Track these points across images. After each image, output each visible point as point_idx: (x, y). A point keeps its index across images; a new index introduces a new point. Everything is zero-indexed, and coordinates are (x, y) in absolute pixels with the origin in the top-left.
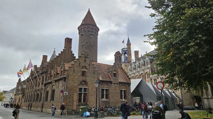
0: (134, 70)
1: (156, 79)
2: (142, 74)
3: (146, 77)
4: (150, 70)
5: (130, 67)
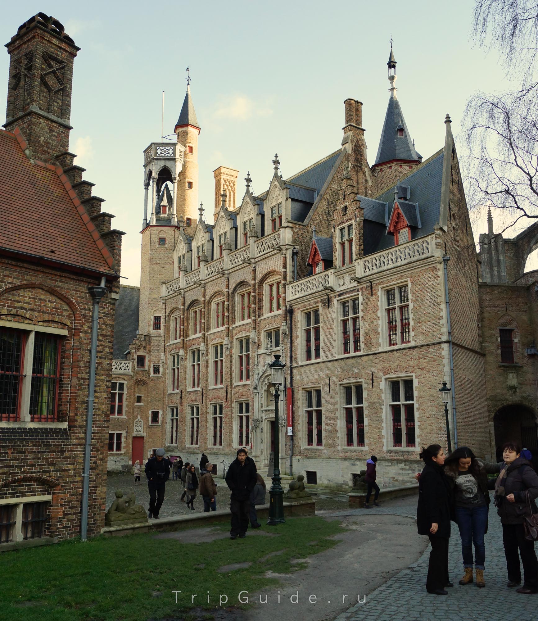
0: (202, 264)
1: (316, 312)
2: (242, 283)
3: (261, 300)
4: (289, 262)
5: (182, 249)
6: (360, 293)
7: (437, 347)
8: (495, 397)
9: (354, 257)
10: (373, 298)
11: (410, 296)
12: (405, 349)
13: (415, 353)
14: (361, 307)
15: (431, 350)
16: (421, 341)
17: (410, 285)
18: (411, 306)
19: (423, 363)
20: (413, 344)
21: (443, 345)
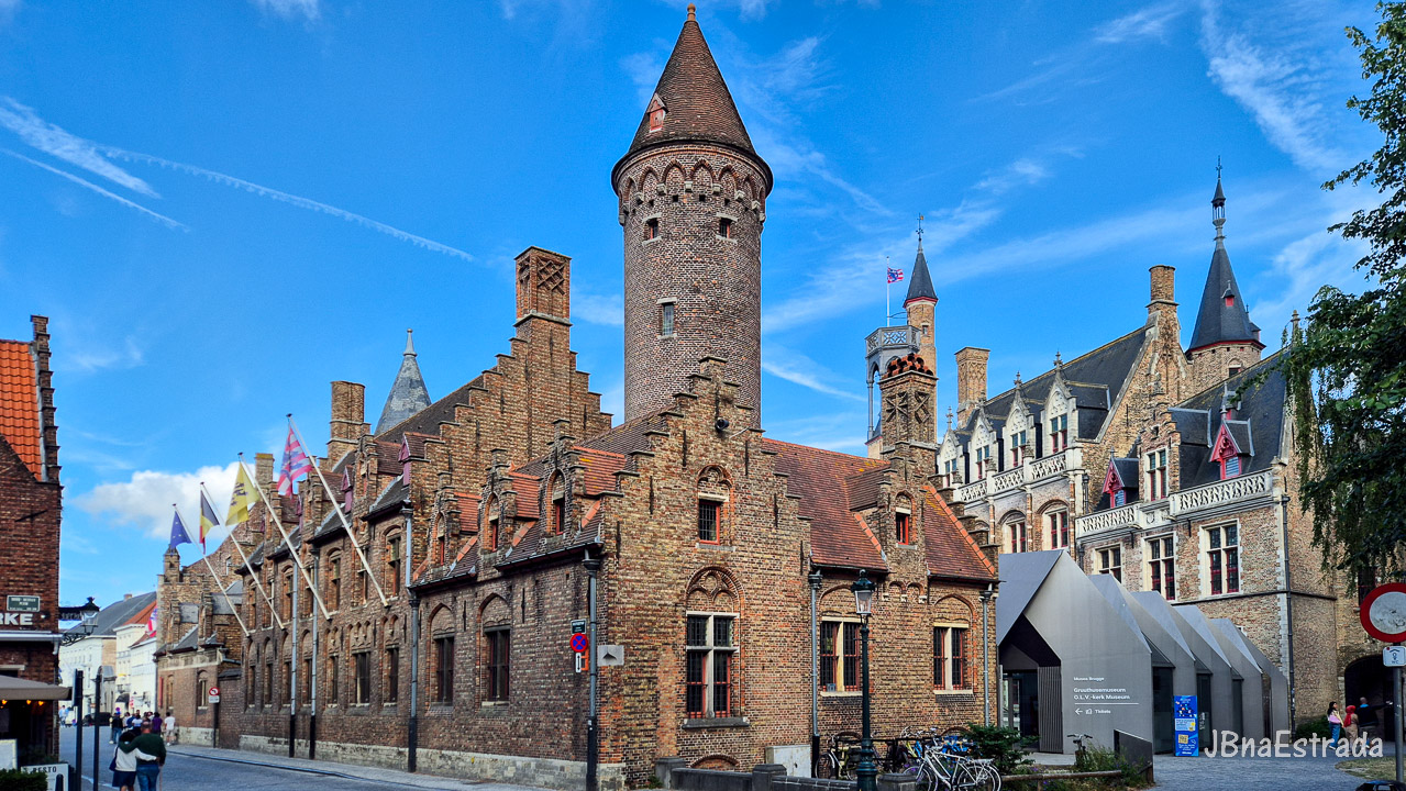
1: (1116, 551)
2: (1013, 512)
3: (1039, 533)
4: (1078, 490)
6: (1175, 532)
7: (1271, 597)
8: (1348, 648)
9: (1168, 490)
10: (1191, 539)
11: (1239, 538)
12: (1232, 598)
13: (1244, 602)
14: (1176, 549)
15: (1264, 600)
16: (1252, 589)
17: (1239, 526)
18: (1240, 550)
19: (1255, 614)
20: (1241, 593)
21: (1278, 596)
